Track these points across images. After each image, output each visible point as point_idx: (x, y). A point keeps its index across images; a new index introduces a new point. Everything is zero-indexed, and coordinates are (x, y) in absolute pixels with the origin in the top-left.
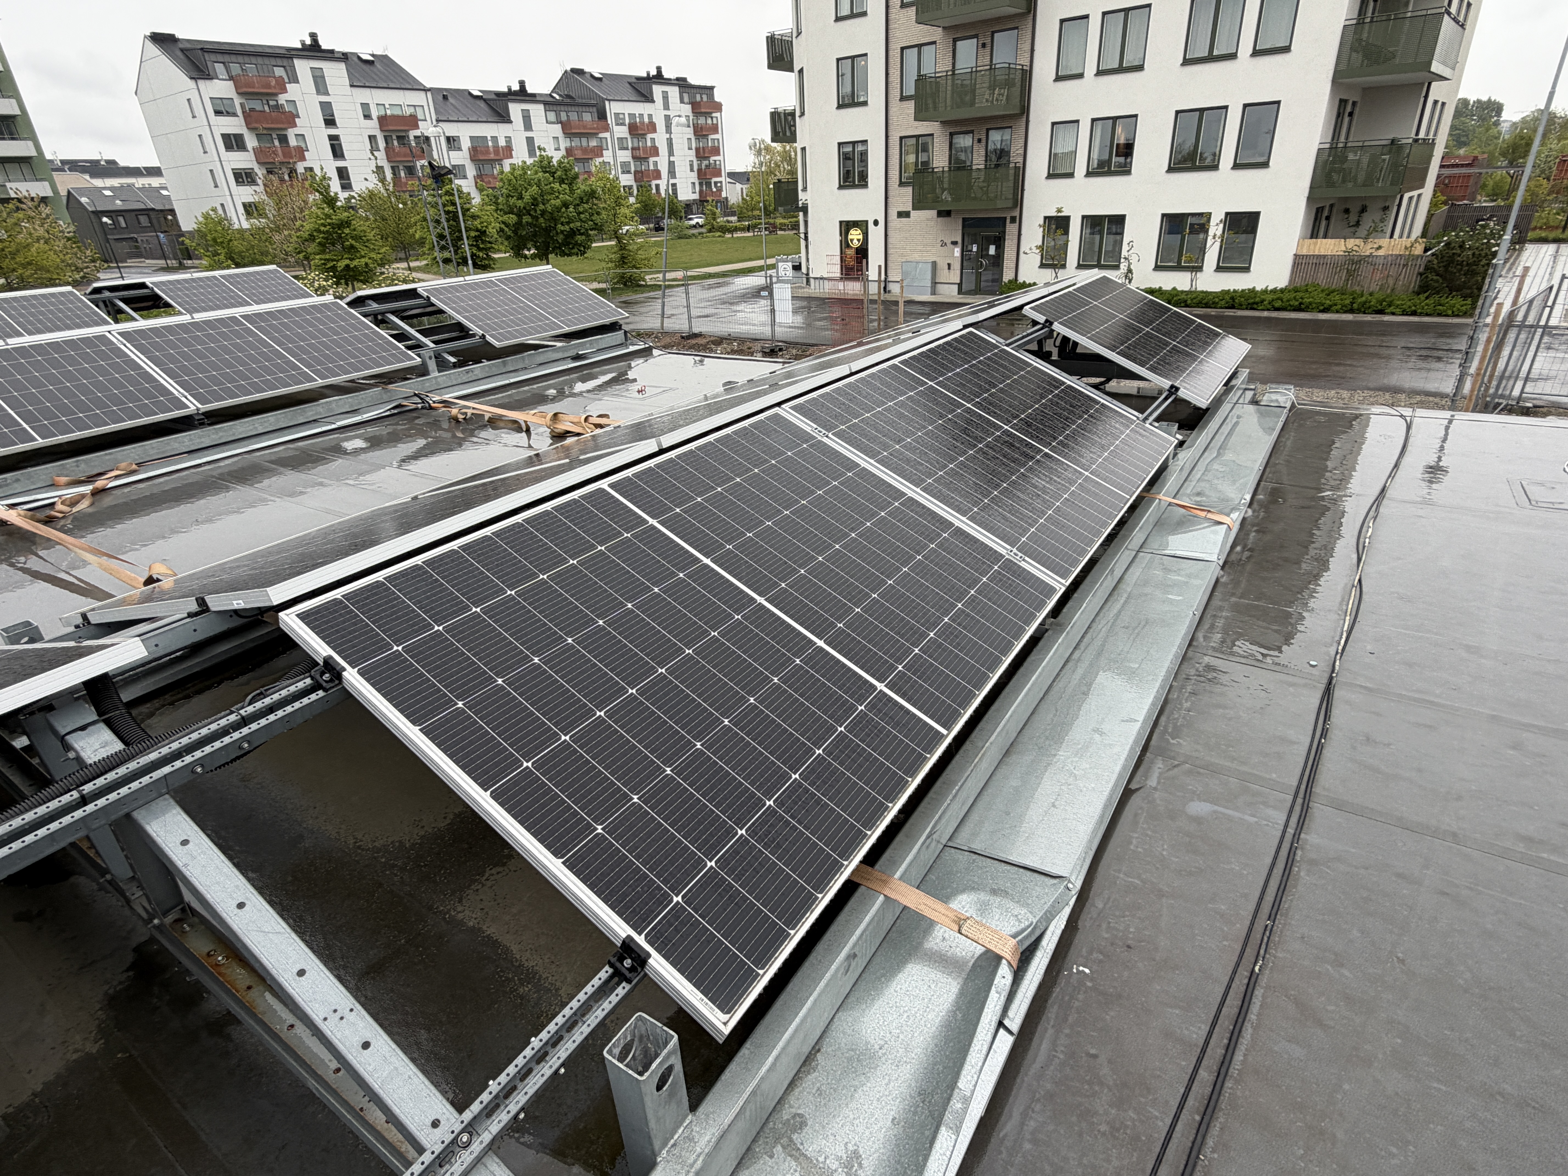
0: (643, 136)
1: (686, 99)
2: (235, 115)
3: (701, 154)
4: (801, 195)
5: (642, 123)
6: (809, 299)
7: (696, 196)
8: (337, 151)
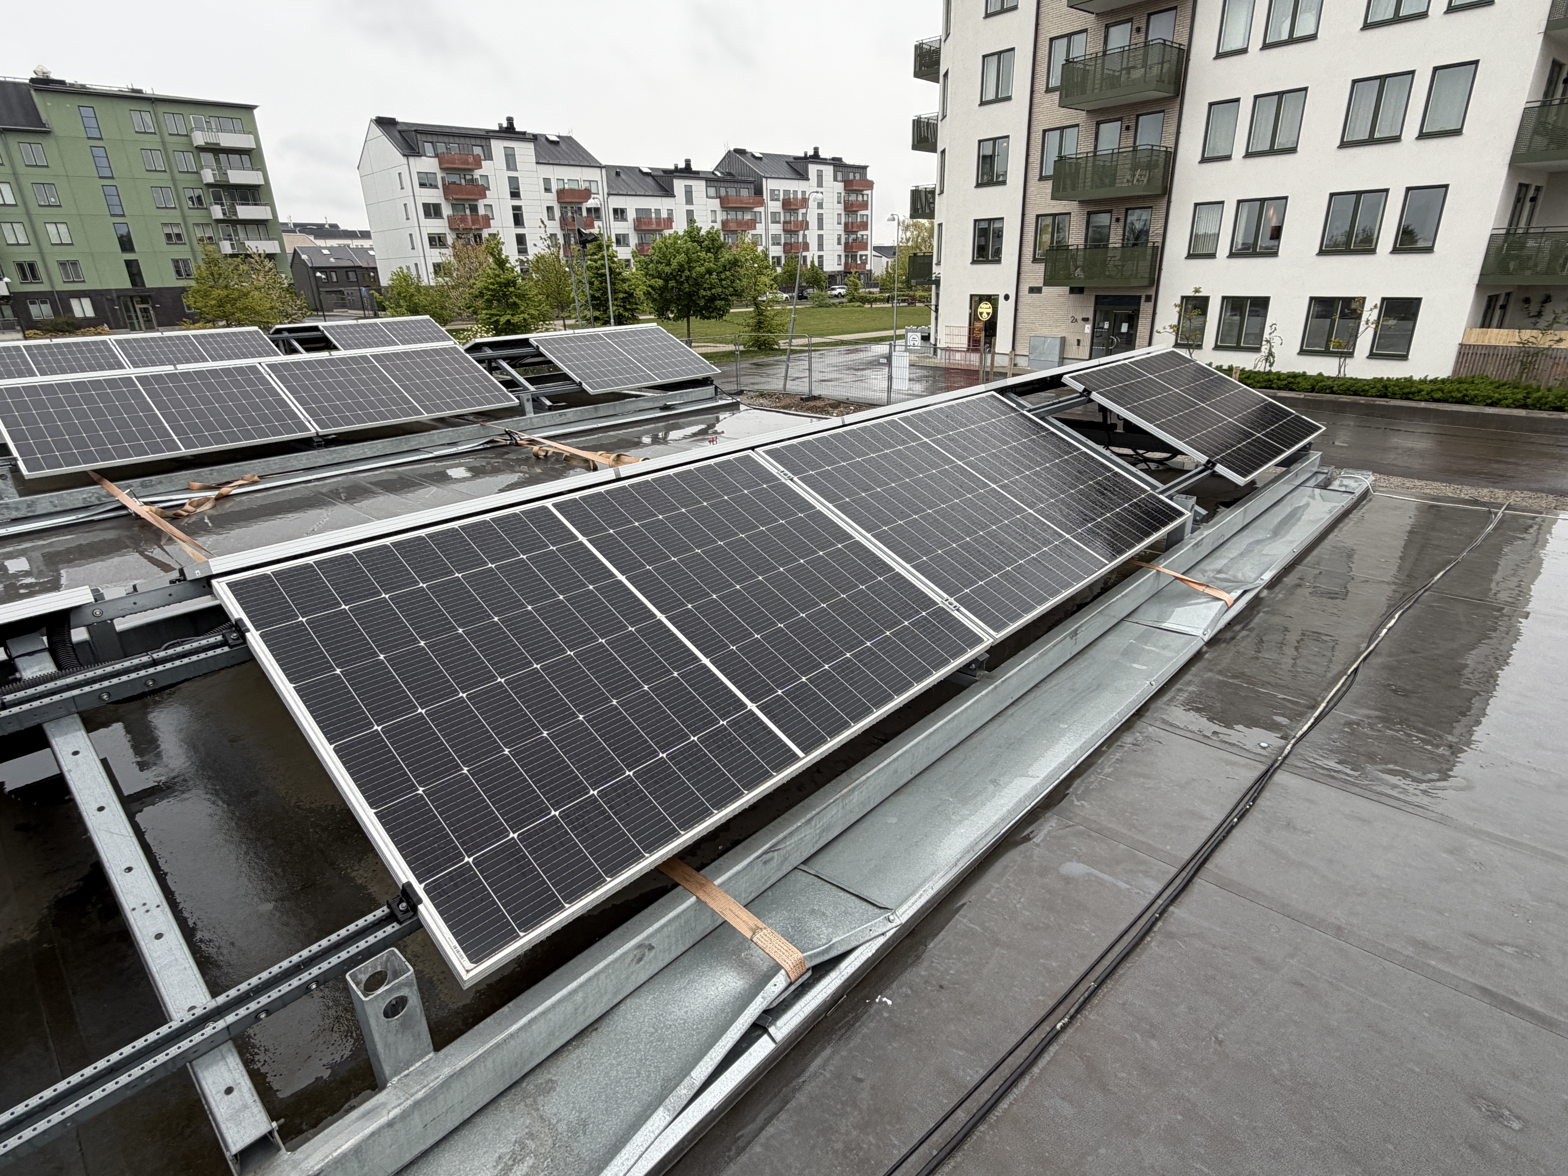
0: (796, 211)
1: (839, 178)
2: (436, 187)
3: (849, 229)
4: (935, 269)
5: (796, 199)
6: (935, 368)
7: (841, 268)
8: (518, 220)
